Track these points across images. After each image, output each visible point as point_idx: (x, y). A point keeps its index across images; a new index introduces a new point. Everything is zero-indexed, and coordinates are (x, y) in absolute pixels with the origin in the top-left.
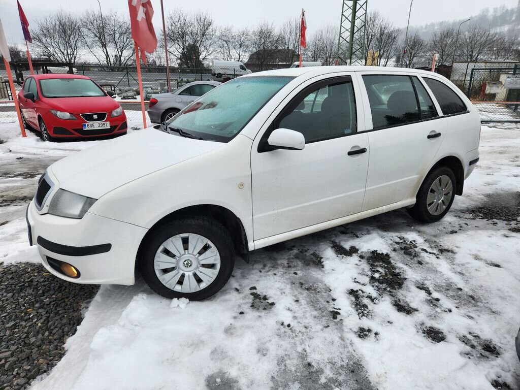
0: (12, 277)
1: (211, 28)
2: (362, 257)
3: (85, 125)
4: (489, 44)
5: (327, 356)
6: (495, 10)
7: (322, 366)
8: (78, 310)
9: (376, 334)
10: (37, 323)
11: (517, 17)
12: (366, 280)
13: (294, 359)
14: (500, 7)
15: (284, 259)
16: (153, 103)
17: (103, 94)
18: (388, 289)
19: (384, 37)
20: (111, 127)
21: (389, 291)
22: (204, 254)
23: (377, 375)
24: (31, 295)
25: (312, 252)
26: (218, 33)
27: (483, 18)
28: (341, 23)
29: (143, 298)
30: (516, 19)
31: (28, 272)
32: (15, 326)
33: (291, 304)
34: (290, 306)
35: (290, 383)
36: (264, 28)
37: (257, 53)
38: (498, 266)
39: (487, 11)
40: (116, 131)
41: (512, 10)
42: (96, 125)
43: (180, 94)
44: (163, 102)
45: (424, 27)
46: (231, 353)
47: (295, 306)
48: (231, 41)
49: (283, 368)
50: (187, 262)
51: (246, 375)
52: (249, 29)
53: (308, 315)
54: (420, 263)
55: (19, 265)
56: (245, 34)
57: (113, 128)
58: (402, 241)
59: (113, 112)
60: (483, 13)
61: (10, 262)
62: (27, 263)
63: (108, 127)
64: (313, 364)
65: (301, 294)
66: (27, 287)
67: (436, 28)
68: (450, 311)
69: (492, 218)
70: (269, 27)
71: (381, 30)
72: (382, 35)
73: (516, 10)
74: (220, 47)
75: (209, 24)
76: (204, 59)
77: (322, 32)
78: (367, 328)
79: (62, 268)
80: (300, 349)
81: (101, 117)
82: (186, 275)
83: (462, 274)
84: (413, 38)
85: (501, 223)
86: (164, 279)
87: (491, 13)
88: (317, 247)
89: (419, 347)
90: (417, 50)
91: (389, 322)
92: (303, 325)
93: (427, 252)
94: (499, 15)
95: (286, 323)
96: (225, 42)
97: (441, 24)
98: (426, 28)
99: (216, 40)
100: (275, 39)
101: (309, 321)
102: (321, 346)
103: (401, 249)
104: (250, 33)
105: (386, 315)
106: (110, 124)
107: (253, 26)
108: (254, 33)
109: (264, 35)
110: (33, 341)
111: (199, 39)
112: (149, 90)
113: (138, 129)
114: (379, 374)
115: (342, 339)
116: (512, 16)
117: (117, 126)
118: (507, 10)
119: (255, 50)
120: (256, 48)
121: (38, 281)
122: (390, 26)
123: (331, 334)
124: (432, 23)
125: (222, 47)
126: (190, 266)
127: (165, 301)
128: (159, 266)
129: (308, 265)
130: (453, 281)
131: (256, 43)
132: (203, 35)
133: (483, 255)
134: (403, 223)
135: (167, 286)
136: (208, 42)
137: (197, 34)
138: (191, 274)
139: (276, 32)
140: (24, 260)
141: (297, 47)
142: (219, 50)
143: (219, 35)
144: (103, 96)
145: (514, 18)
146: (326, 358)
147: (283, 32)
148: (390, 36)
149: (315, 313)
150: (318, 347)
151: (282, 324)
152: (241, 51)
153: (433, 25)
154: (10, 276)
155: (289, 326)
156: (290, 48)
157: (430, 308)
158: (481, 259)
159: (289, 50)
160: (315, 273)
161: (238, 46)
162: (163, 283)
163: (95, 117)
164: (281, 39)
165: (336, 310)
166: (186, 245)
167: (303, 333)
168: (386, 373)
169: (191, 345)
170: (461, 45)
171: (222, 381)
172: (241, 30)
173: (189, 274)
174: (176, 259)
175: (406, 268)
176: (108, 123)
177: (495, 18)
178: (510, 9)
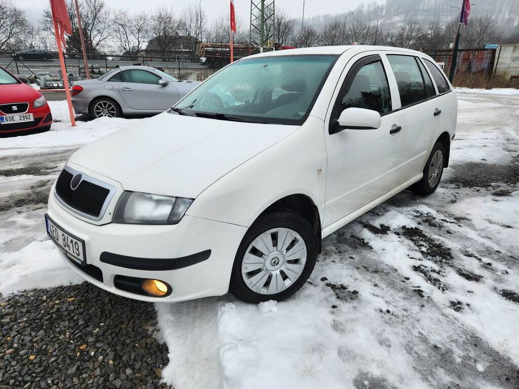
0: (27, 311)
1: (103, 11)
2: (397, 234)
3: (2, 119)
4: (370, 36)
5: (445, 335)
6: (369, 6)
7: (448, 346)
8: (147, 336)
9: (468, 305)
10: (106, 360)
11: (386, 12)
12: (419, 255)
13: (419, 344)
14: (373, 3)
15: (330, 245)
16: (77, 91)
17: (15, 81)
18: (444, 261)
19: (281, 27)
20: (34, 119)
21: (445, 262)
22: (292, 249)
23: (499, 343)
24: (69, 327)
25: (350, 235)
26: (112, 17)
27: (360, 11)
28: (251, 11)
29: (232, 308)
30: (385, 14)
31: (44, 301)
32: (79, 371)
33: (372, 289)
34: (373, 291)
35: (434, 370)
36: (163, 14)
37: (158, 39)
38: (509, 227)
39: (363, 6)
40: (41, 124)
41: (382, 6)
42: (17, 118)
43: (109, 80)
44: (90, 90)
45: (311, 19)
46: (357, 351)
47: (377, 291)
48: (128, 25)
49: (416, 355)
50: (274, 260)
51: (390, 371)
52: (146, 13)
53: (397, 298)
54: (448, 232)
55: (25, 294)
56: (143, 18)
57: (37, 120)
58: (419, 214)
59: (35, 102)
60: (359, 8)
61: (11, 292)
62: (35, 290)
63: (32, 119)
64: (439, 345)
65: (375, 278)
66: (57, 319)
67: (321, 20)
68: (507, 273)
69: (472, 187)
70: (169, 12)
71: (278, 20)
72: (279, 24)
73: (385, 6)
74: (115, 31)
75: (101, 6)
76: (98, 44)
77: (223, 20)
78: (456, 302)
79: (144, 288)
80: (416, 333)
81: (22, 108)
82: (273, 275)
83: (490, 238)
84: (307, 29)
85: (483, 190)
86: (251, 283)
87: (365, 9)
88: (350, 229)
89: (513, 310)
90: (312, 41)
91: (469, 292)
92: (400, 308)
93: (447, 222)
94: (372, 10)
95: (384, 310)
96: (120, 27)
97: (326, 16)
98: (313, 20)
99: (110, 23)
100: (176, 25)
101: (402, 303)
102: (433, 326)
103: (424, 221)
104: (149, 17)
105: (462, 286)
106: (34, 116)
107: (151, 10)
108: (153, 18)
109: (164, 19)
110: (120, 383)
111: (90, 21)
112: (48, 78)
113: (59, 121)
114: (501, 343)
115: (443, 315)
116: (383, 11)
117: (42, 118)
118: (378, 6)
119: (155, 36)
120: (156, 33)
121: (67, 310)
122: (286, 16)
123: (432, 313)
124: (318, 16)
125: (118, 31)
126: (277, 265)
127: (251, 308)
128: (247, 268)
129: (356, 248)
130: (488, 245)
131: (155, 28)
132: (95, 17)
133: (493, 219)
134: (407, 198)
135: (254, 290)
136: (102, 26)
137: (88, 17)
138: (278, 272)
139: (176, 17)
140: (29, 287)
141: (199, 33)
142: (114, 34)
143: (113, 18)
144: (16, 83)
145: (384, 14)
146: (445, 338)
147: (183, 18)
148: (286, 26)
149: (401, 294)
150: (431, 327)
151: (381, 311)
152: (140, 36)
153: (318, 17)
154: (24, 310)
155: (388, 311)
156: (191, 35)
157: (490, 272)
158: (494, 223)
159: (191, 37)
160: (369, 255)
161: (137, 31)
162: (250, 287)
163: (15, 108)
164: (181, 25)
165: (417, 289)
166: (275, 241)
167: (406, 316)
168: (506, 340)
169: (313, 350)
170: (347, 36)
171: (370, 383)
172: (138, 14)
173: (276, 273)
174: (264, 258)
175: (442, 239)
176: (31, 115)
177: (369, 12)
178: (380, 5)
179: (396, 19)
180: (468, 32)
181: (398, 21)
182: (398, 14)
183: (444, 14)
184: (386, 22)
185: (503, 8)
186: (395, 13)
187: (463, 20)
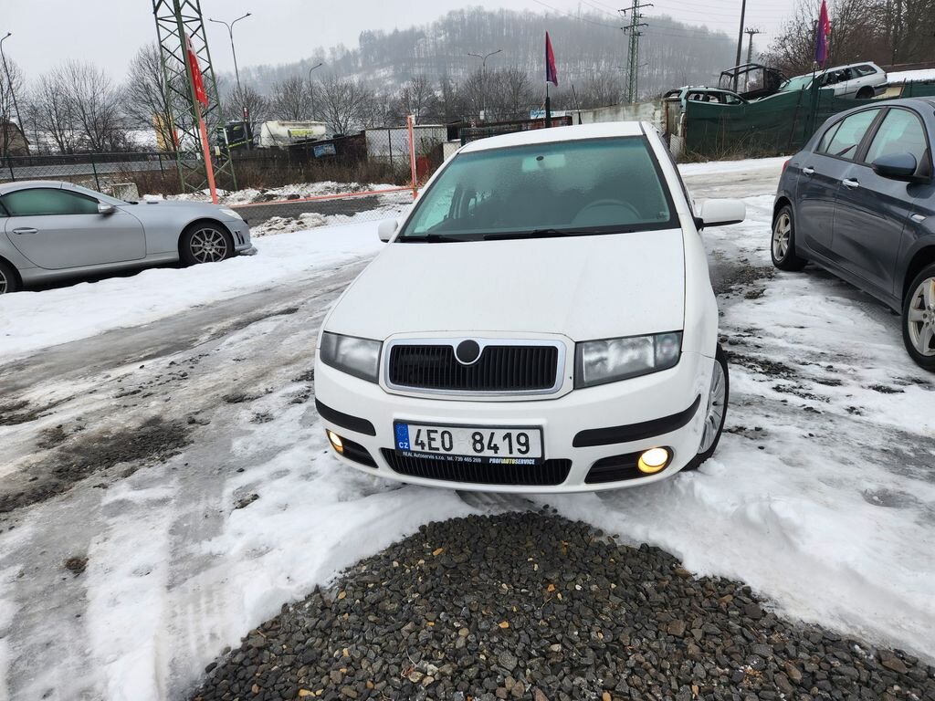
6: (333, 51)
10: (604, 587)
11: (363, 62)
14: (338, 47)
22: (718, 386)
30: (363, 65)
34: (773, 422)
39: (322, 52)
41: (354, 52)
68: (855, 370)
73: (359, 52)
79: (639, 466)
92: (816, 428)
94: (339, 58)
101: (813, 424)
115: (855, 422)
116: (357, 61)
123: (846, 424)
130: (807, 350)
151: (806, 437)
155: (811, 435)
157: (841, 374)
165: (805, 407)
177: (336, 63)
178: (351, 50)
179: (382, 73)
180: (497, 93)
181: (385, 77)
182: (382, 66)
183: (452, 65)
184: (368, 79)
185: (529, 56)
186: (378, 63)
187: (550, 78)
